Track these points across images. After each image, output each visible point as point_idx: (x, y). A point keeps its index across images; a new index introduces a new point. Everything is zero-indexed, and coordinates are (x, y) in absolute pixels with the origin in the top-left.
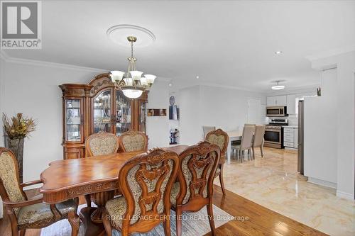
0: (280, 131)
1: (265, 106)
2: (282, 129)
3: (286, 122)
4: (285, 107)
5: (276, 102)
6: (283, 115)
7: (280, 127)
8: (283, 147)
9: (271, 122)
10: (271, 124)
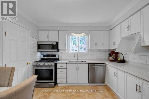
0: (53, 68)
1: (36, 40)
2: (56, 65)
3: (57, 57)
4: (57, 43)
5: (48, 37)
6: (56, 50)
7: (53, 64)
8: (56, 83)
9: (42, 57)
10: (42, 60)
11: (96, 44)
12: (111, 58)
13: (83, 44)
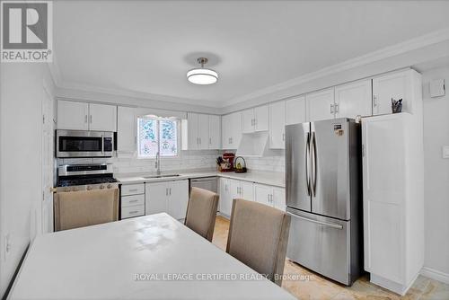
4: (115, 134)
11: (199, 141)
12: (224, 166)
13: (170, 138)
